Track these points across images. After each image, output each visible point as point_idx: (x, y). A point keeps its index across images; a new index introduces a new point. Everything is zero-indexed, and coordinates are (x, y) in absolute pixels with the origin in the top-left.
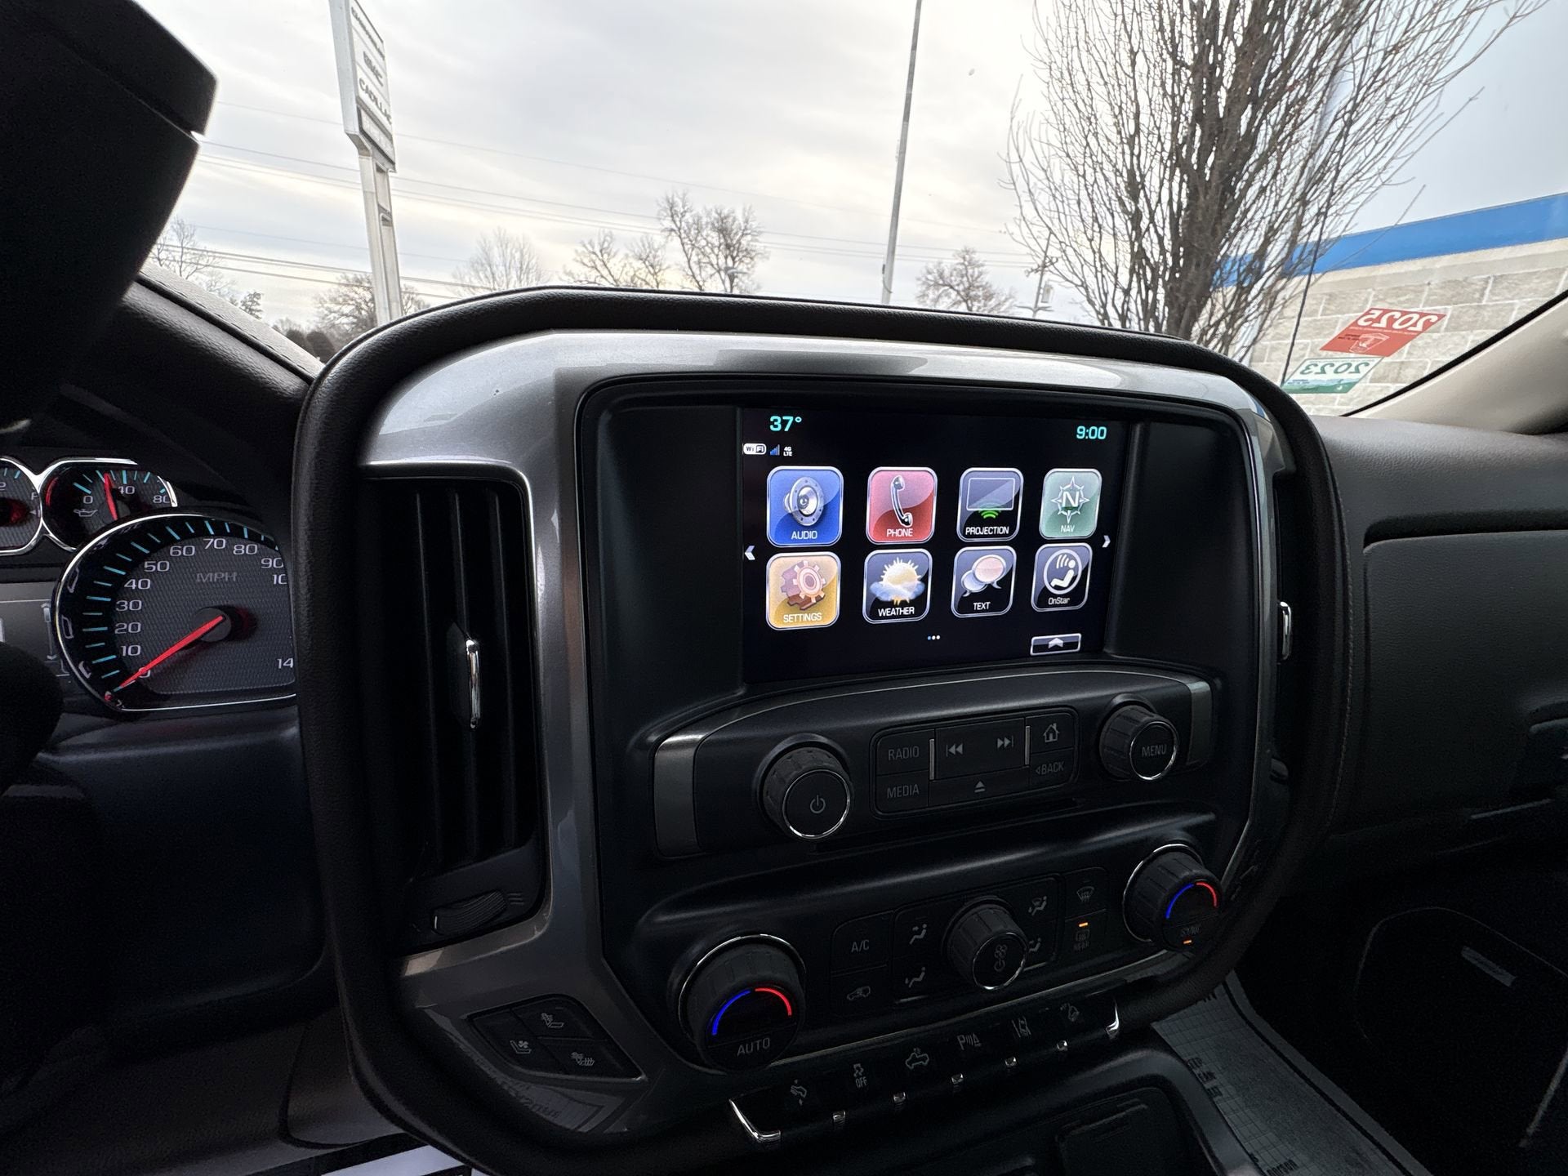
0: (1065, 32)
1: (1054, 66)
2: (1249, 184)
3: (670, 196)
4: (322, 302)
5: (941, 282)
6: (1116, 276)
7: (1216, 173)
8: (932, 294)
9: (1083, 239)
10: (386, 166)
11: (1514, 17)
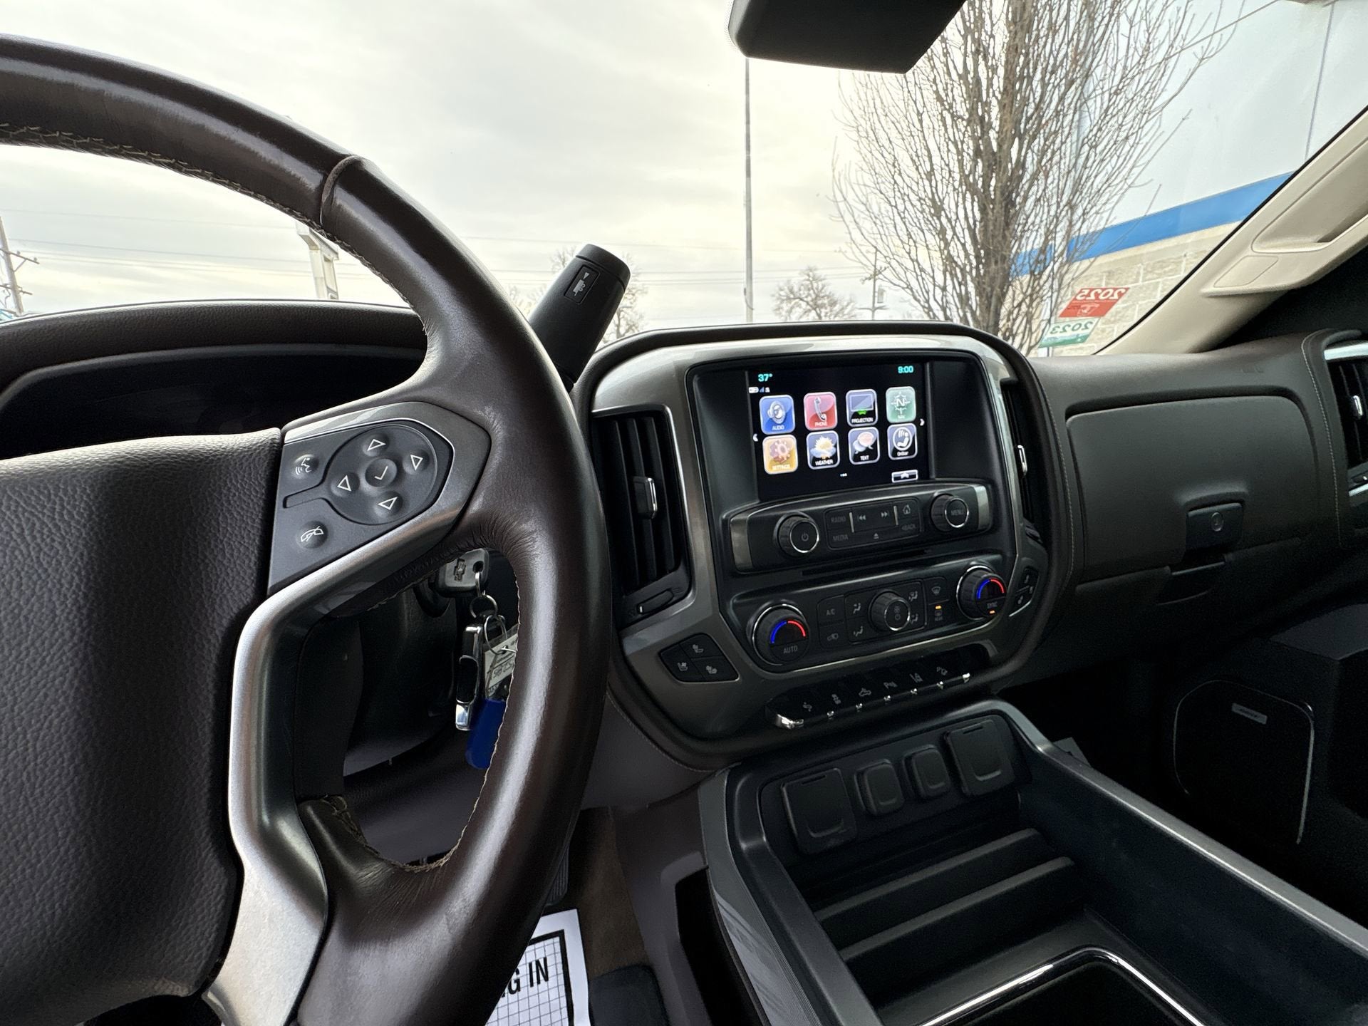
0: (865, 103)
1: (860, 128)
2: (1025, 199)
3: (561, 253)
5: (792, 296)
6: (933, 277)
7: (998, 193)
8: (786, 306)
9: (902, 252)
10: (332, 256)
11: (1203, 59)
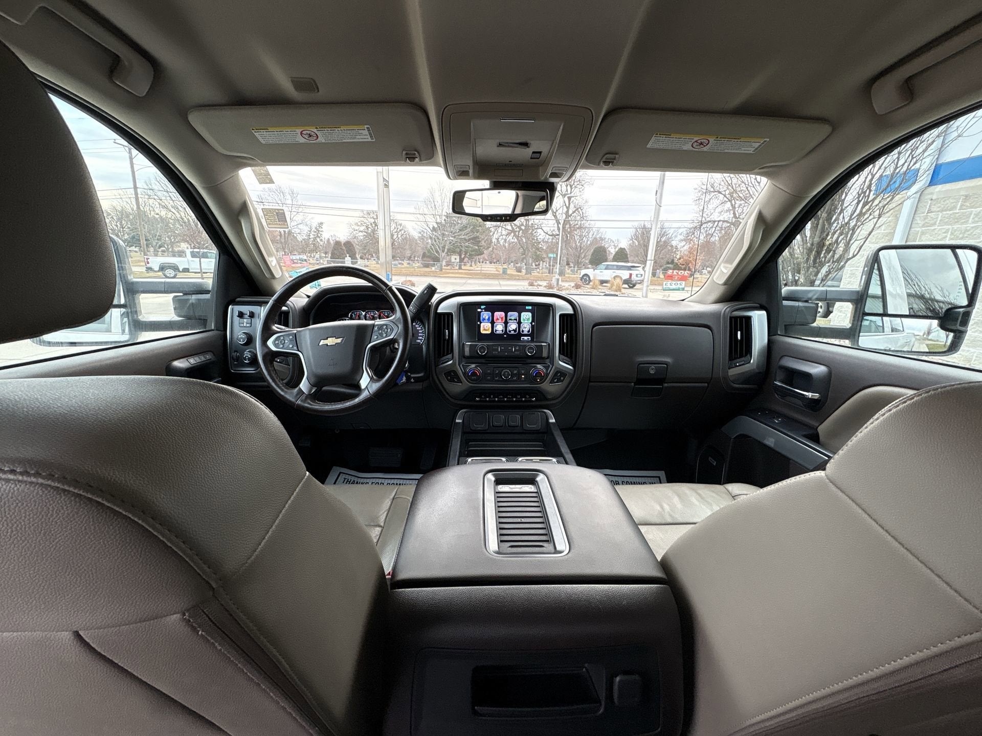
4: (351, 225)
